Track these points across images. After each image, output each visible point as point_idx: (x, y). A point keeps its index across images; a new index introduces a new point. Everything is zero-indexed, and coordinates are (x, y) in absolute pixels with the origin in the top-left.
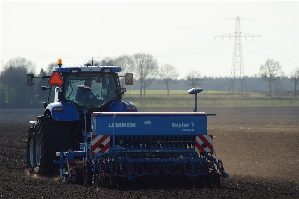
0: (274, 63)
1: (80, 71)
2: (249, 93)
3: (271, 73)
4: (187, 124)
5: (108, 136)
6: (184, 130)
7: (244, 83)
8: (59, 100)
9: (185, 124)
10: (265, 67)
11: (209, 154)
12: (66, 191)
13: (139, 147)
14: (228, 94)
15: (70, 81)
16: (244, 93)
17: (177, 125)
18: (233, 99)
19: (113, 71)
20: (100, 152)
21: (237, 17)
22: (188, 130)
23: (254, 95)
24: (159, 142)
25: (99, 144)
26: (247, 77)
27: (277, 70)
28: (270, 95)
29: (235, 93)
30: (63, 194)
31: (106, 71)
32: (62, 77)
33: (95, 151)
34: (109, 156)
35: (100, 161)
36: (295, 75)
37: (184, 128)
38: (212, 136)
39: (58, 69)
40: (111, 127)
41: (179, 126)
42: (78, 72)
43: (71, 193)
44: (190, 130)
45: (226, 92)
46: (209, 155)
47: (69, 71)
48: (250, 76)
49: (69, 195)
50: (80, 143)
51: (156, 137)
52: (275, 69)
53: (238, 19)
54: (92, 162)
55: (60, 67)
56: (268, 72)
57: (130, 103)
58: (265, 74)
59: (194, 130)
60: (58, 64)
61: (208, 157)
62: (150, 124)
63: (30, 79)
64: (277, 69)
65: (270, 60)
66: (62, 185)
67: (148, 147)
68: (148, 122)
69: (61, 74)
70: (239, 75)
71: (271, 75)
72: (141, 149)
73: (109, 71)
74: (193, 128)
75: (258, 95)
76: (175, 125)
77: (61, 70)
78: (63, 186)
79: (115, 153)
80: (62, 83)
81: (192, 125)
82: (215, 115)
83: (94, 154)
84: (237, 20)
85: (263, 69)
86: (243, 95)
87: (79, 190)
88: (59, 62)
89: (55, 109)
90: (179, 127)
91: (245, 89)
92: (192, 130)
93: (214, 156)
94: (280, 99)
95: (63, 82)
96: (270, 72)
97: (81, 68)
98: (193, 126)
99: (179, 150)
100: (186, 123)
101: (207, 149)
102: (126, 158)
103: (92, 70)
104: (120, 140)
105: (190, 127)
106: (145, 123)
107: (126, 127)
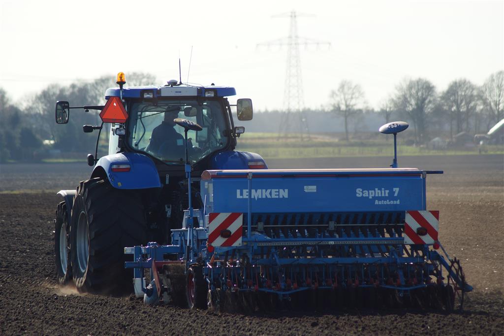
0: (353, 87)
1: (159, 95)
2: (312, 136)
3: (348, 103)
4: (385, 190)
5: (239, 215)
6: (380, 203)
7: (304, 120)
8: (119, 149)
9: (381, 190)
10: (337, 92)
11: (431, 248)
12: (14, 299)
13: (295, 236)
14: (278, 138)
15: (139, 113)
16: (304, 135)
17: (366, 194)
18: (287, 146)
19: (219, 95)
20: (224, 245)
21: (292, 13)
22: (387, 202)
23: (321, 139)
24: (332, 225)
25: (222, 231)
26: (309, 110)
27: (357, 98)
28: (347, 139)
29: (289, 135)
30: (8, 304)
31: (206, 95)
32: (125, 107)
33: (214, 244)
34: (238, 254)
35: (222, 263)
36: (385, 106)
37: (380, 199)
38: (436, 214)
39: (118, 91)
40: (241, 197)
41: (371, 194)
42: (155, 96)
43: (22, 303)
44: (392, 202)
45: (276, 135)
46: (430, 250)
47: (138, 96)
48: (313, 108)
49: (19, 306)
50: (171, 230)
51: (325, 217)
52: (354, 96)
53: (293, 16)
54: (207, 265)
55: (121, 87)
56: (343, 102)
57: (251, 153)
58: (338, 105)
59: (398, 202)
60: (118, 83)
61: (428, 254)
62: (315, 191)
63: (61, 111)
64: (357, 96)
65: (345, 82)
66: (7, 289)
67: (312, 235)
68: (310, 187)
69: (123, 101)
70: (297, 107)
71: (347, 106)
72: (297, 239)
73: (213, 95)
74: (395, 199)
75: (327, 139)
76: (363, 193)
77: (123, 94)
78: (8, 291)
79: (253, 247)
80: (125, 119)
81: (395, 192)
82: (442, 172)
83: (211, 250)
84: (291, 16)
85: (335, 96)
86: (302, 138)
87: (35, 297)
88: (119, 79)
89: (115, 167)
90: (370, 198)
91: (307, 129)
92: (395, 202)
93: (440, 251)
94: (363, 145)
95: (127, 116)
96: (346, 102)
97: (160, 89)
98: (396, 195)
99: (370, 241)
100: (383, 189)
101: (427, 239)
102: (273, 256)
103: (180, 92)
104: (259, 223)
105: (391, 197)
106: (306, 191)
107: (269, 196)
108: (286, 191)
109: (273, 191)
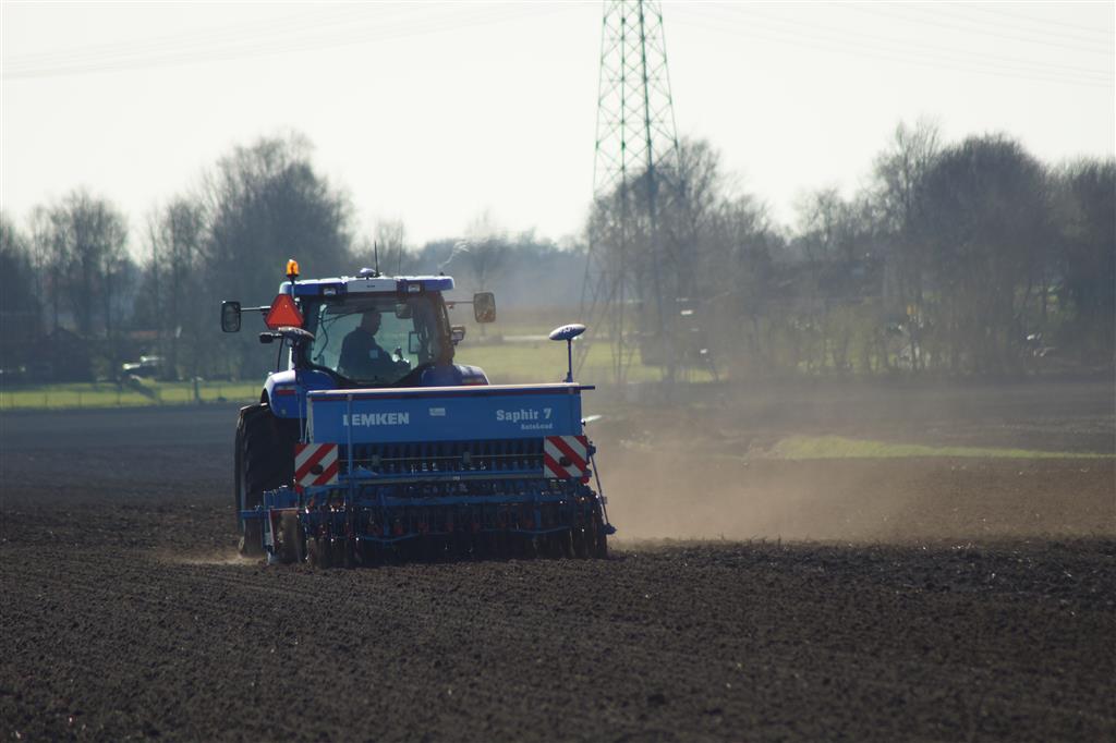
1: (343, 290)
4: (533, 411)
5: (333, 446)
6: (527, 427)
8: (294, 367)
9: (528, 412)
13: (419, 470)
17: (509, 416)
19: (428, 288)
20: (315, 484)
22: (536, 427)
24: (467, 457)
25: (312, 466)
31: (409, 290)
32: (299, 308)
33: (302, 483)
35: (322, 507)
37: (528, 422)
38: (582, 439)
39: (289, 287)
40: (349, 424)
41: (515, 417)
42: (339, 293)
44: (542, 427)
47: (316, 293)
51: (458, 447)
54: (304, 510)
55: (293, 281)
57: (473, 367)
59: (551, 426)
62: (444, 414)
67: (441, 469)
68: (437, 410)
69: (297, 300)
72: (422, 474)
73: (418, 290)
74: (547, 422)
76: (505, 416)
77: (295, 291)
79: (355, 486)
80: (299, 323)
81: (546, 414)
82: (593, 388)
89: (280, 388)
90: (515, 421)
92: (547, 427)
93: (590, 485)
95: (302, 320)
97: (346, 283)
98: (547, 417)
100: (531, 410)
101: (573, 471)
103: (374, 286)
104: (374, 457)
105: (541, 419)
106: (432, 414)
107: (384, 422)
108: (407, 415)
109: (390, 415)
